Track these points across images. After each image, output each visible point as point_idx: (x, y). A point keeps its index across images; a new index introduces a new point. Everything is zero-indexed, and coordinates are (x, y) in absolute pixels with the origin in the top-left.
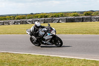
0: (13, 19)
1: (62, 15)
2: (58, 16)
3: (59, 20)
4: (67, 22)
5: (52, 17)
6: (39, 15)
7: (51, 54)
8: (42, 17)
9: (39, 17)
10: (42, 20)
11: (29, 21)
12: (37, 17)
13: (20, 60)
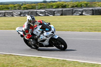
0: (19, 9)
1: (87, 5)
2: (81, 6)
3: (82, 12)
4: (93, 14)
5: (73, 7)
6: (54, 4)
7: (68, 58)
8: (58, 7)
9: (54, 7)
10: (58, 11)
11: (41, 13)
12: (52, 6)
13: (27, 64)
